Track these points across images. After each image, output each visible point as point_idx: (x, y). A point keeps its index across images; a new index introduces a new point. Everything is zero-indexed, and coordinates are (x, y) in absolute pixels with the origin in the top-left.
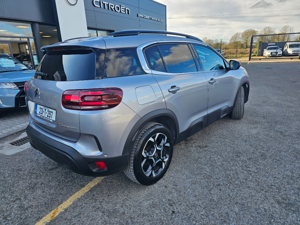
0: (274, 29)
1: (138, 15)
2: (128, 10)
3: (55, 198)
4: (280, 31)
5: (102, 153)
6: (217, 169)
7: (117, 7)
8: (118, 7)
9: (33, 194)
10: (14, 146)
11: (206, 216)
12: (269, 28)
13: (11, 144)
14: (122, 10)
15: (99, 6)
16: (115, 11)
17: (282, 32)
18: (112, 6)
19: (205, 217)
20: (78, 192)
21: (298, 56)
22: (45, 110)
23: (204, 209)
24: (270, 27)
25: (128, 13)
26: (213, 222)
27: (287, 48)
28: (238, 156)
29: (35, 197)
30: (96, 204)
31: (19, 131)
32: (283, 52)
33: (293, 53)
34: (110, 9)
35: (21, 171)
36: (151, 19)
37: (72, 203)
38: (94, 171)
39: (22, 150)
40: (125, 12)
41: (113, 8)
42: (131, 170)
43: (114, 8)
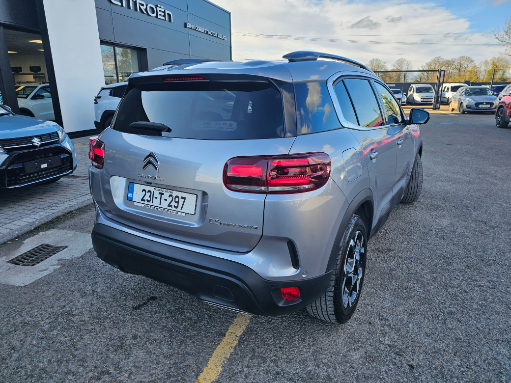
0: (385, 63)
1: (185, 24)
2: (169, 15)
3: (181, 363)
4: (394, 66)
5: (298, 272)
6: (432, 287)
7: (150, 7)
8: (152, 8)
9: (130, 360)
10: (20, 267)
11: (467, 367)
12: (377, 60)
13: (12, 263)
14: (159, 13)
15: (120, 4)
16: (148, 14)
17: (395, 68)
18: (143, 5)
19: (466, 369)
20: (219, 346)
21: (431, 104)
22: (161, 194)
23: (455, 355)
24: (379, 59)
25: (170, 21)
26: (483, 376)
27: (413, 92)
28: (449, 264)
29: (137, 364)
30: (268, 366)
31: (16, 236)
32: (408, 99)
33: (422, 100)
34: (138, 10)
35: (74, 316)
36: (207, 33)
37: (220, 369)
38: (281, 305)
39: (45, 273)
40: (164, 18)
41: (143, 8)
42: (328, 299)
43: (146, 10)
